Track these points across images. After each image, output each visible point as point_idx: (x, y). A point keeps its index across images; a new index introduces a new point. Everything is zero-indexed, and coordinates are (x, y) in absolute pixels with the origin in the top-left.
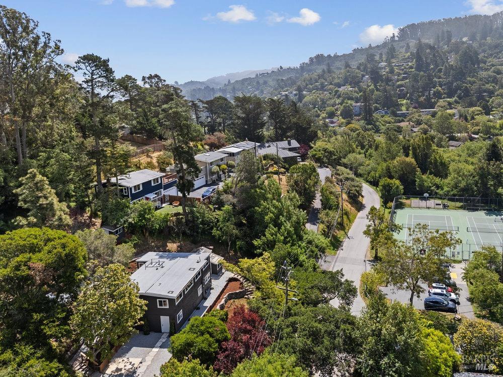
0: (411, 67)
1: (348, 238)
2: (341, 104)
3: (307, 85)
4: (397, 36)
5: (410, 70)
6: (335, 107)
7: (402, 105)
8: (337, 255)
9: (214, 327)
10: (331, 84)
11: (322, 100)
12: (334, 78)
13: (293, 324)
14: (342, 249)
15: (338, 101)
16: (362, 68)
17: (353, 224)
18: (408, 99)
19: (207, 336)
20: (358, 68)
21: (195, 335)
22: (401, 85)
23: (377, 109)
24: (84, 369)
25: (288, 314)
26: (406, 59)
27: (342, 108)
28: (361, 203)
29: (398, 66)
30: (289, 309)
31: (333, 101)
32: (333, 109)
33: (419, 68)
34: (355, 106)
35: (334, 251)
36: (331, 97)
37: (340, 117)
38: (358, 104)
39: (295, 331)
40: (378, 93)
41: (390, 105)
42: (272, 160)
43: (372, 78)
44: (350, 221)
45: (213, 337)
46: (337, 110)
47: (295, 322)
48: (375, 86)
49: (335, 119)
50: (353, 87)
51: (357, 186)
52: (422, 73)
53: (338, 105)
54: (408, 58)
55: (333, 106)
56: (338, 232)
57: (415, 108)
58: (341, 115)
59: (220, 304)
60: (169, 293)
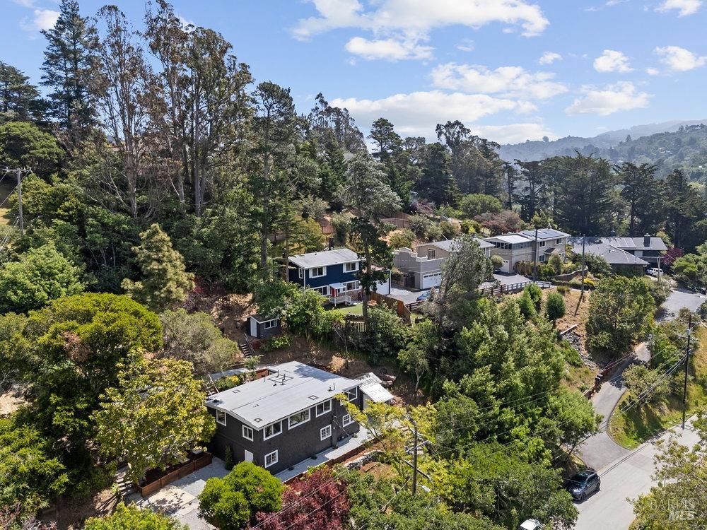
1: (683, 426)
8: (635, 450)
14: (654, 443)
19: (240, 494)
24: (127, 484)
35: (635, 442)
42: (588, 264)
45: (248, 499)
56: (667, 412)
59: (351, 462)
60: (255, 420)
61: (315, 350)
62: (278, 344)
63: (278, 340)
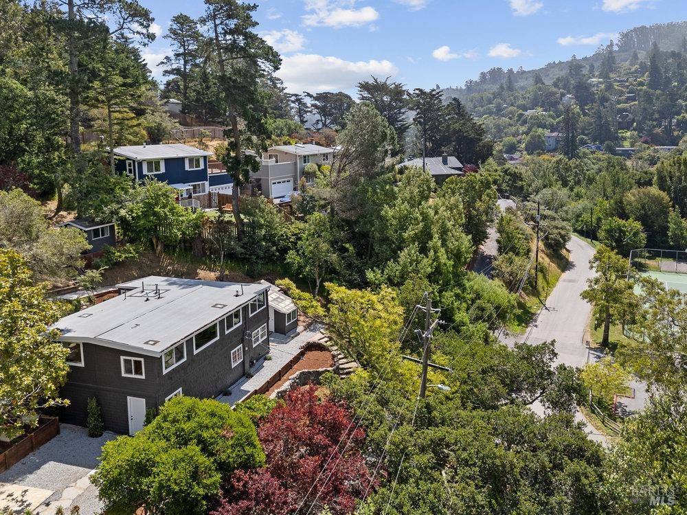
0: (641, 84)
1: (546, 309)
2: (527, 133)
3: (475, 107)
4: (617, 45)
5: (638, 88)
6: (518, 138)
7: (625, 139)
9: (221, 427)
10: (512, 105)
11: (498, 127)
12: (516, 98)
13: (437, 446)
14: (536, 326)
15: (523, 129)
16: (561, 85)
17: (555, 289)
18: (634, 130)
19: (194, 449)
20: (556, 85)
21: (163, 443)
22: (624, 109)
23: (583, 143)
25: (426, 419)
26: (632, 73)
27: (528, 138)
28: (567, 260)
29: (619, 81)
30: (429, 408)
31: (513, 129)
32: (514, 140)
33: (653, 84)
34: (549, 137)
35: (520, 327)
36: (512, 122)
37: (525, 152)
38: (555, 134)
39: (441, 462)
40: (587, 119)
41: (605, 136)
43: (577, 98)
44: (548, 283)
45: (211, 454)
46: (519, 142)
47: (442, 440)
48: (582, 109)
49: (517, 155)
50: (545, 111)
51: (562, 228)
52: (658, 92)
53: (522, 134)
54: (636, 71)
55: (514, 136)
56: (527, 298)
57: (646, 142)
58: (526, 149)
59: (279, 390)
60: (147, 343)
61: (170, 264)
62: (120, 257)
63: (118, 252)
